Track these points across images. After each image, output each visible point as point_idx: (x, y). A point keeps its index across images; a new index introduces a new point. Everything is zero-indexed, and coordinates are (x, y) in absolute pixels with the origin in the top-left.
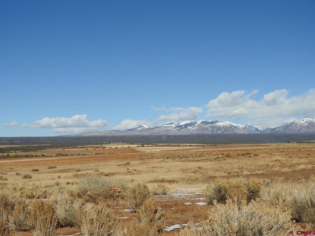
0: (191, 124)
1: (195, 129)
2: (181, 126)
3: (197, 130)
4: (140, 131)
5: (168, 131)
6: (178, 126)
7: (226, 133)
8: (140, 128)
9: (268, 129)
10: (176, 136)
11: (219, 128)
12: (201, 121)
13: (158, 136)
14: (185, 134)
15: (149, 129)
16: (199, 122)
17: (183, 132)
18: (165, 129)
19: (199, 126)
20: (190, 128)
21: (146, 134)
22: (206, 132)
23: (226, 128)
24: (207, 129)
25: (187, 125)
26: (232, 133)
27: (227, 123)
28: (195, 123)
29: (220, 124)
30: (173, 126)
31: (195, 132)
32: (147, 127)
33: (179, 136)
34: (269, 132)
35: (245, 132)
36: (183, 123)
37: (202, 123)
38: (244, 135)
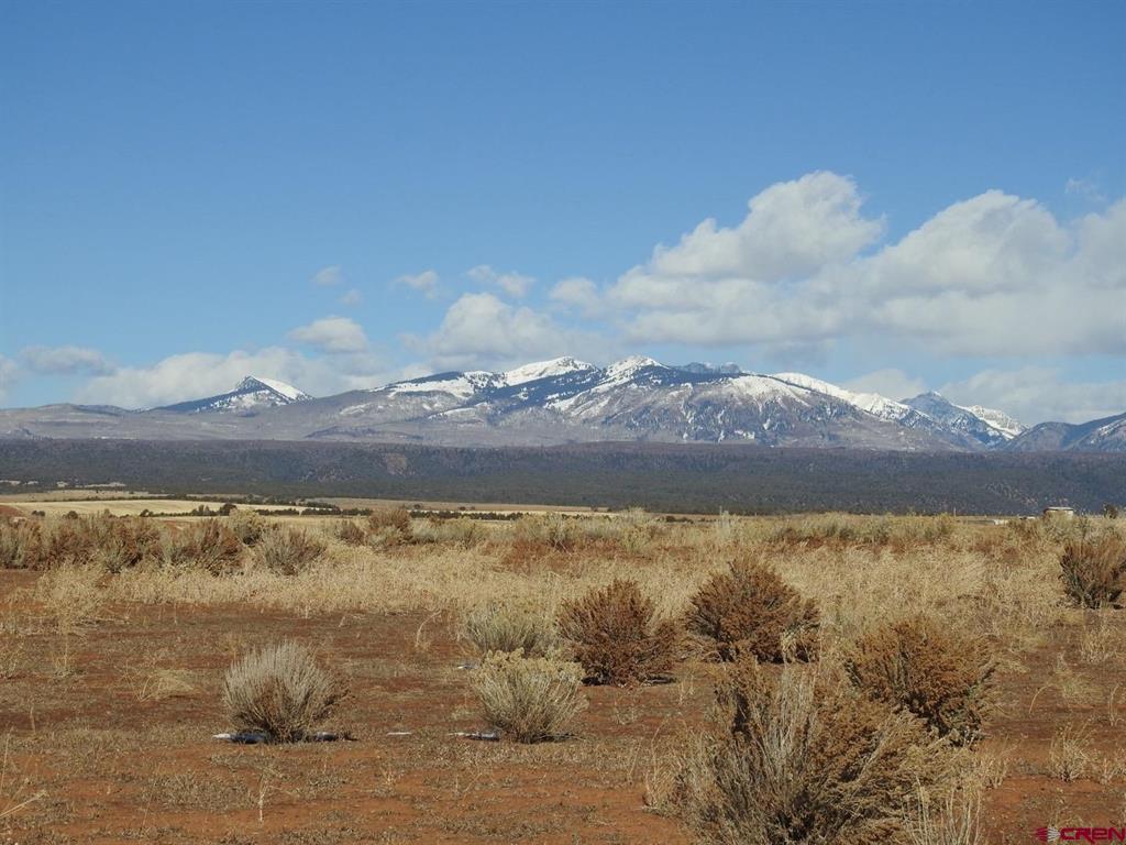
0: (572, 384)
1: (595, 410)
2: (510, 391)
3: (608, 420)
4: (251, 414)
5: (421, 419)
6: (489, 393)
7: (788, 442)
8: (249, 400)
9: (1050, 426)
10: (467, 455)
11: (745, 413)
12: (631, 364)
13: (359, 453)
14: (529, 441)
15: (304, 405)
16: (621, 370)
17: (521, 432)
18: (408, 407)
19: (617, 393)
20: (563, 405)
21: (287, 433)
22: (663, 436)
23: (786, 414)
24: (668, 414)
25: (542, 389)
26: (824, 443)
27: (801, 383)
28: (598, 376)
29: (753, 387)
30: (459, 388)
31: (596, 435)
32: (290, 392)
33: (492, 454)
34: (1052, 444)
35: (907, 444)
36: (516, 376)
37: (641, 376)
38: (893, 457)
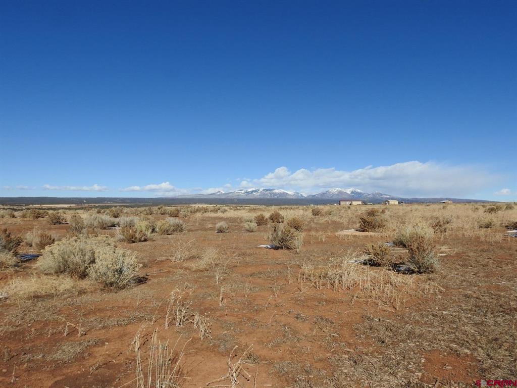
0: (255, 191)
1: (258, 194)
2: (248, 192)
3: (260, 195)
4: (219, 195)
5: (238, 195)
6: (246, 192)
7: (280, 198)
8: (219, 193)
9: (310, 195)
10: (244, 199)
11: (275, 194)
12: (263, 189)
13: (231, 199)
14: (251, 198)
15: (225, 194)
16: (261, 190)
17: (250, 197)
18: (237, 194)
19: (261, 192)
20: (255, 194)
21: (223, 197)
22: (266, 197)
23: (280, 194)
24: (267, 194)
25: (252, 192)
26: (285, 198)
27: (282, 191)
28: (259, 190)
29: (277, 191)
30: (243, 192)
31: (259, 197)
32: (224, 192)
33: (247, 199)
34: (311, 197)
35: (294, 198)
36: (249, 190)
37: (264, 190)
38: (293, 199)
